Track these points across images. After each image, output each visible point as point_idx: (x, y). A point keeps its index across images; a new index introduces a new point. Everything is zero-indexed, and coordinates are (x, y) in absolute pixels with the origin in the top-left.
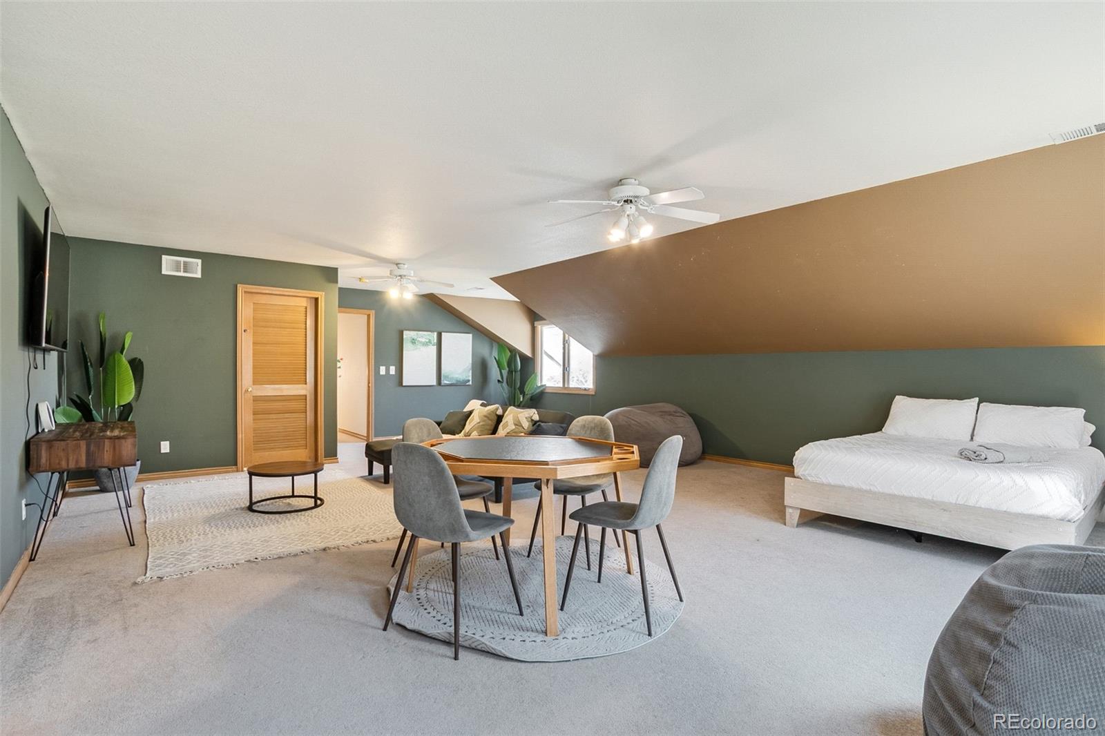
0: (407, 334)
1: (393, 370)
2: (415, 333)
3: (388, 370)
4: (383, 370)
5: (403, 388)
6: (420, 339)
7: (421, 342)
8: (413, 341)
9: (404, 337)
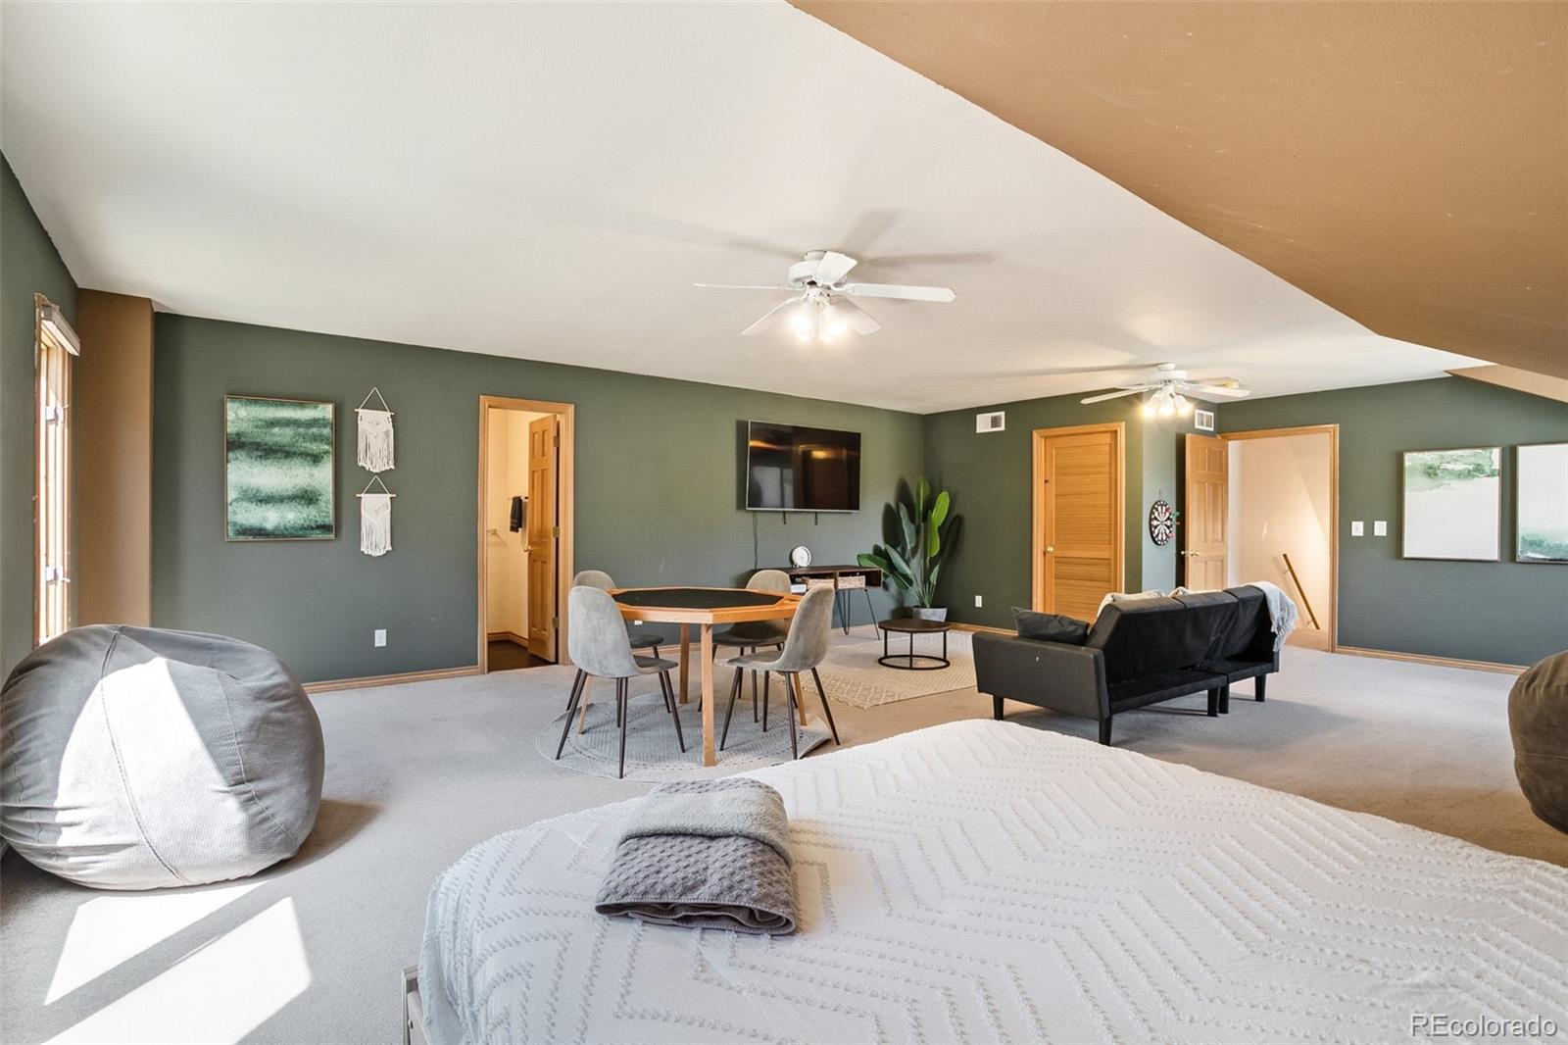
0: (1412, 460)
1: (1381, 528)
2: (1435, 455)
3: (1369, 529)
4: (1358, 529)
5: (1402, 562)
6: (1449, 467)
7: (1451, 472)
8: (1431, 472)
9: (1407, 464)
